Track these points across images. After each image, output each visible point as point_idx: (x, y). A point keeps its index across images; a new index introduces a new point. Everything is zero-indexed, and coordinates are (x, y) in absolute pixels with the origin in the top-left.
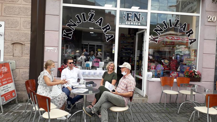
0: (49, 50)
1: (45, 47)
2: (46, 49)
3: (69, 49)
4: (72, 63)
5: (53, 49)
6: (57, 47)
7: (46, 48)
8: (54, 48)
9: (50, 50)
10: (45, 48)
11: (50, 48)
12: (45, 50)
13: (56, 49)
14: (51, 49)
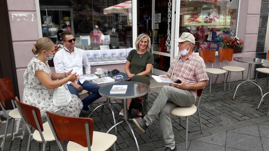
0: (18, 17)
1: (10, 13)
2: (13, 16)
3: (48, 15)
4: (73, 41)
5: (27, 16)
6: (34, 13)
7: (13, 14)
8: (28, 13)
9: (21, 18)
10: (9, 15)
11: (21, 14)
12: (11, 18)
13: (32, 16)
14: (24, 17)
